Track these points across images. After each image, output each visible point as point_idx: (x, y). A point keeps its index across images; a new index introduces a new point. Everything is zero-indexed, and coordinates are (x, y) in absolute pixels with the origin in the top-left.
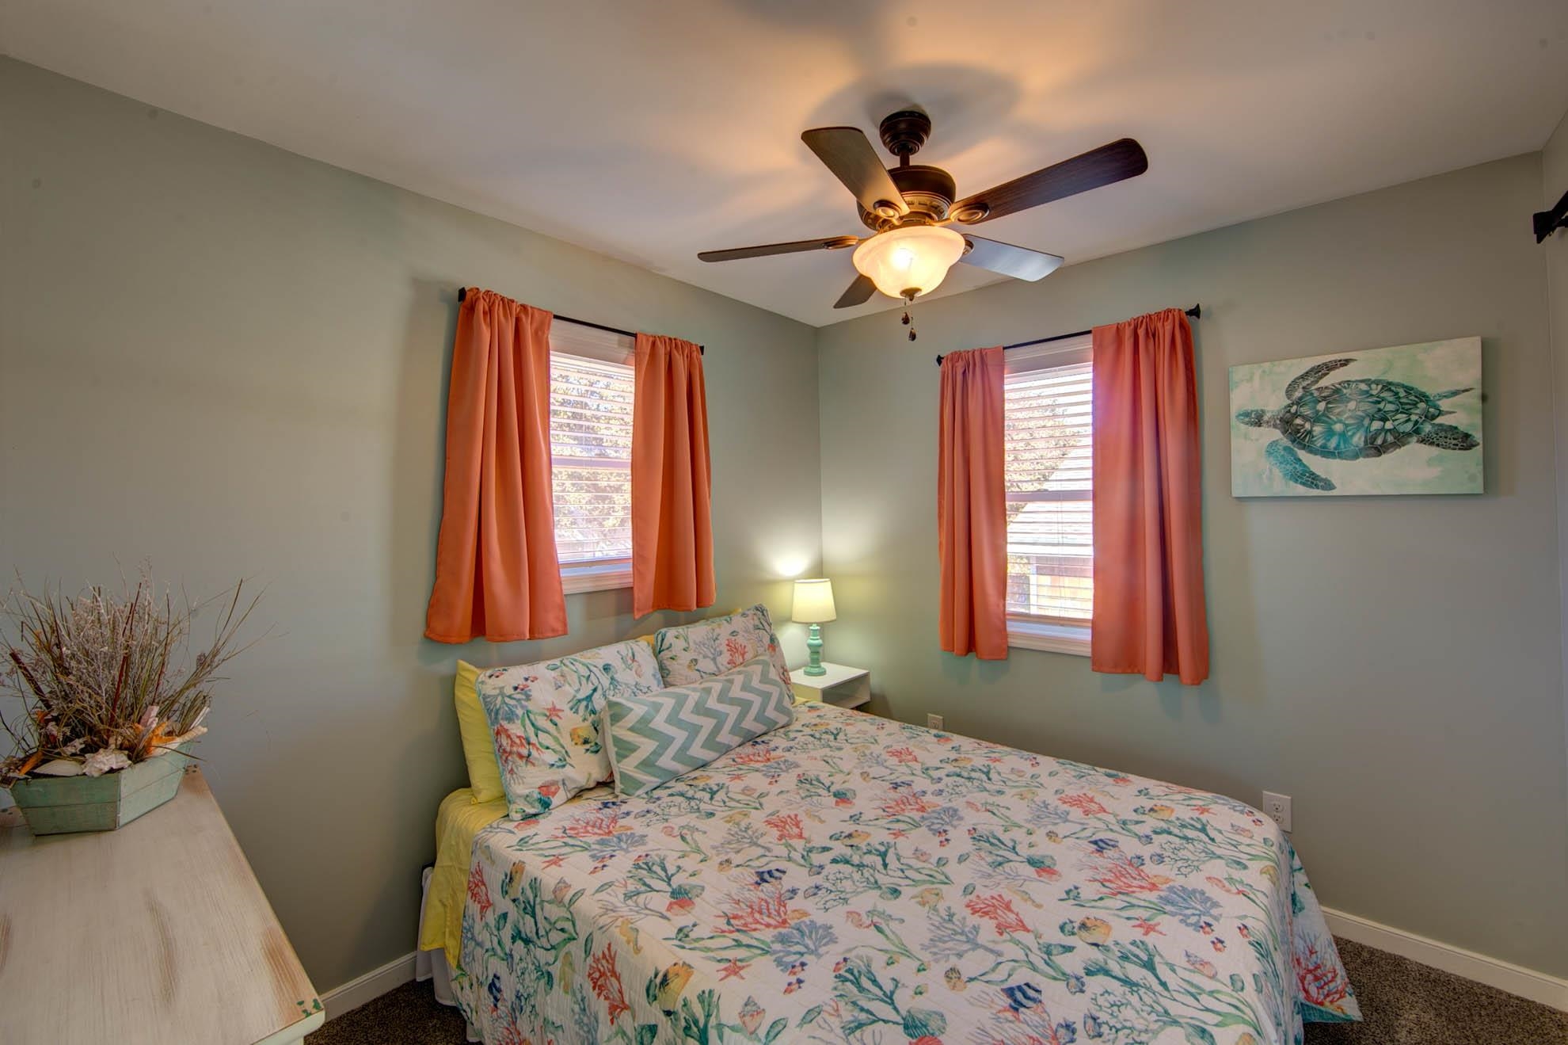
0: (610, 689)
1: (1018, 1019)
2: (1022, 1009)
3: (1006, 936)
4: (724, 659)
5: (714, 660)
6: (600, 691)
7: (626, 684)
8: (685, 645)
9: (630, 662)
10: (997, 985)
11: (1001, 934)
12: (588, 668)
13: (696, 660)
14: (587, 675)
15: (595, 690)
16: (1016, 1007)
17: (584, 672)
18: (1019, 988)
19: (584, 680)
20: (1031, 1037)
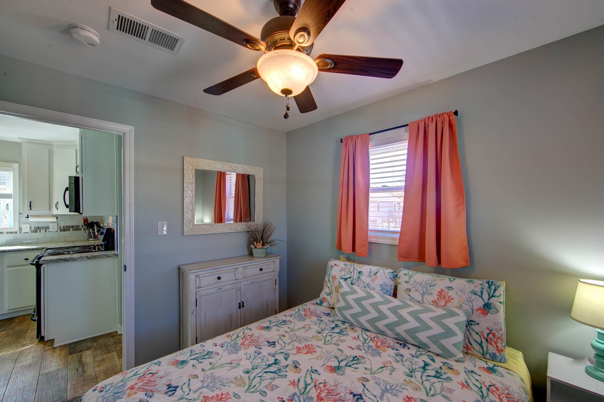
0: (355, 280)
1: (165, 384)
2: (167, 387)
3: (201, 398)
4: (429, 298)
5: (423, 295)
6: (351, 279)
7: (363, 281)
8: (407, 280)
9: (372, 274)
10: (182, 385)
11: (204, 397)
12: (354, 269)
13: (410, 290)
14: (351, 271)
15: (350, 278)
16: (169, 386)
17: (352, 270)
18: (175, 390)
19: (350, 272)
20: (156, 385)
